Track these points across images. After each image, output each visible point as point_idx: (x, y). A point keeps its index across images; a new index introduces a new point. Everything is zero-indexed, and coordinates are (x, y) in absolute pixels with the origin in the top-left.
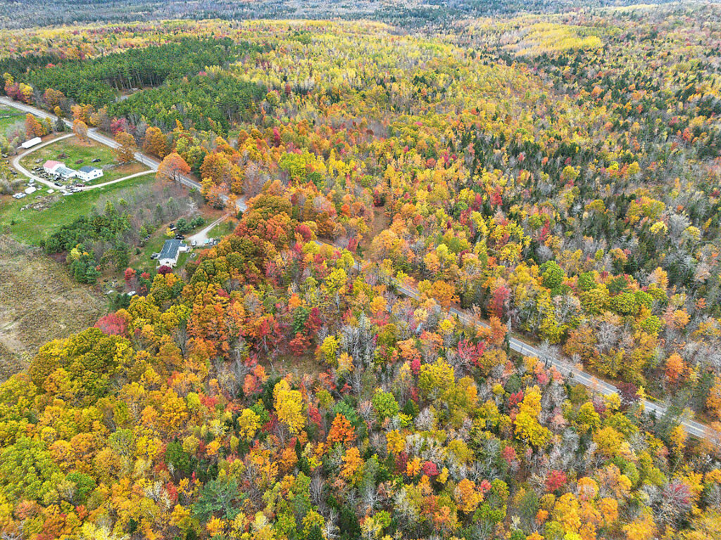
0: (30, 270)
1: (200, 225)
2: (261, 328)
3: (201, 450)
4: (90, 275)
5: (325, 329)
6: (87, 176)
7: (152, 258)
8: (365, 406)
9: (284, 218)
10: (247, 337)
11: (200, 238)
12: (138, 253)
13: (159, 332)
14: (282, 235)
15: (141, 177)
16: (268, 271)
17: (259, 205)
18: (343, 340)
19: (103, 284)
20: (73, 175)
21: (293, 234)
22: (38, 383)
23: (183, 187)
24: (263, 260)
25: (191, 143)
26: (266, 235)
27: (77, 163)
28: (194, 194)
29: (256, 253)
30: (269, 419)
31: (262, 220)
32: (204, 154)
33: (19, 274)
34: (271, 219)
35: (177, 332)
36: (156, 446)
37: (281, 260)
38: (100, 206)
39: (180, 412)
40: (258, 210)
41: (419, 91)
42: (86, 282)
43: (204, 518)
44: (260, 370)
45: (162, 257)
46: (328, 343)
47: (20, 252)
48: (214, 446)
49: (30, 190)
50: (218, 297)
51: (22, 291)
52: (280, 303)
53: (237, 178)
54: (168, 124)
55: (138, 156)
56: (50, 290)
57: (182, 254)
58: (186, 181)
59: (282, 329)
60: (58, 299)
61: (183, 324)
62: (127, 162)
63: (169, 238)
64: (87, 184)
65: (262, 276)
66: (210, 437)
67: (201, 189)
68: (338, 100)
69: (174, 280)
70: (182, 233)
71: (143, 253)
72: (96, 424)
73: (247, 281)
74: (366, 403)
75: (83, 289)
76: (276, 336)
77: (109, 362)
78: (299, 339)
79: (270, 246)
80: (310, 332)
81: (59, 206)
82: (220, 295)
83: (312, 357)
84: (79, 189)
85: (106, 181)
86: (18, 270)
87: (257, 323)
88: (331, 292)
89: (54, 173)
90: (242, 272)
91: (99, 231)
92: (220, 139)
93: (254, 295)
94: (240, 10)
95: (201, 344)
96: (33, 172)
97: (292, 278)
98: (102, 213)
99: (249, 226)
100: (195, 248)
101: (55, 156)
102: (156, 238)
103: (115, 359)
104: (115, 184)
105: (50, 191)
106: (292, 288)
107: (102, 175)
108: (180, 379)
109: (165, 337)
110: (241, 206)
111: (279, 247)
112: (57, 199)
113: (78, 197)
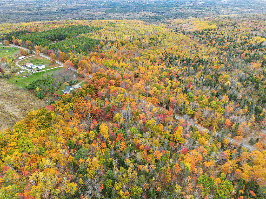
0: (23, 94)
1: (77, 82)
2: (96, 111)
3: (77, 142)
4: (42, 96)
5: (116, 111)
6: (40, 68)
7: (61, 92)
8: (128, 131)
9: (104, 79)
10: (92, 114)
11: (77, 86)
12: (57, 90)
13: (64, 111)
14: (103, 84)
15: (58, 68)
16: (99, 95)
17: (97, 75)
18: (122, 114)
19: (46, 99)
20: (36, 67)
21: (107, 84)
22: (28, 123)
23: (72, 71)
24: (97, 92)
25: (74, 57)
26: (98, 84)
27: (37, 64)
28: (75, 73)
29: (95, 89)
30: (98, 134)
31: (97, 79)
32: (78, 60)
33: (19, 96)
34: (100, 79)
35: (70, 111)
36: (64, 141)
37: (103, 91)
38: (45, 76)
39: (71, 133)
40: (96, 76)
41: (152, 42)
42: (40, 98)
43: (78, 159)
44: (95, 122)
45: (65, 91)
46: (117, 115)
47: (20, 89)
48: (81, 141)
49: (22, 71)
50: (83, 101)
51: (20, 101)
52: (102, 104)
53: (89, 68)
54: (67, 51)
55: (57, 62)
56: (29, 100)
57: (71, 91)
58: (72, 69)
59: (103, 112)
61: (72, 109)
62: (53, 63)
63: (67, 86)
64: (40, 70)
65: (97, 97)
66: (80, 139)
67: (77, 72)
68: (124, 45)
70: (71, 84)
71: (59, 90)
72: (45, 135)
73: (92, 97)
74: (128, 130)
75: (40, 100)
76: (101, 114)
77: (49, 119)
78: (108, 114)
79: (99, 87)
80: (112, 112)
81: (31, 76)
83: (112, 120)
84: (38, 71)
85: (46, 69)
86: (19, 94)
87: (95, 109)
88: (119, 101)
89: (29, 67)
90: (90, 94)
91: (44, 83)
92: (84, 56)
93: (93, 101)
94: (91, 17)
95: (77, 114)
96: (22, 66)
97: (106, 96)
98: (46, 78)
99: (93, 81)
100: (75, 89)
101: (30, 62)
102: (62, 86)
103: (51, 117)
104: (49, 70)
105: (28, 72)
106: (106, 99)
107: (45, 67)
108: (71, 124)
109: (66, 112)
110: (90, 76)
111: (102, 88)
112: (31, 74)
113: (37, 74)
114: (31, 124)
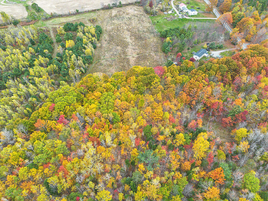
0: (152, 40)
1: (220, 48)
2: (213, 104)
4: (167, 50)
5: (245, 123)
6: (191, 13)
7: (192, 54)
8: (239, 175)
9: (262, 60)
10: (205, 104)
11: (216, 54)
12: (188, 49)
13: (172, 82)
14: (255, 67)
15: (210, 20)
16: (235, 81)
17: (254, 49)
18: (252, 136)
19: (169, 55)
20: (186, 11)
21: (261, 70)
23: (224, 29)
24: (236, 75)
25: (241, 10)
26: (247, 64)
27: (191, 7)
28: (227, 34)
29: (235, 70)
31: (249, 56)
32: (243, 17)
33: (148, 40)
34: (255, 58)
35: (178, 86)
37: (245, 79)
38: (187, 25)
39: (159, 116)
40: (251, 51)
42: (164, 52)
44: (200, 121)
45: (195, 54)
46: (242, 131)
47: (153, 33)
49: (170, 12)
50: (204, 81)
51: (145, 47)
52: (231, 98)
53: (252, 33)
55: (215, 10)
56: (153, 49)
57: (204, 57)
58: (227, 27)
59: (223, 110)
60: (153, 54)
61: (182, 84)
62: (209, 11)
63: (204, 48)
64: (189, 16)
65: (231, 82)
66: (162, 133)
67: (231, 33)
69: (192, 65)
70: (211, 48)
71: (190, 50)
73: (222, 81)
75: (162, 54)
76: (219, 112)
77: (149, 83)
78: (228, 120)
79: (244, 70)
80: (236, 120)
81: (175, 21)
82: (205, 81)
83: (230, 131)
84: (185, 17)
85: (196, 17)
86: (149, 38)
87: (213, 101)
88: (262, 108)
89: (181, 8)
90: (222, 75)
91: (180, 35)
92: (256, 12)
93: (221, 88)
95: (184, 96)
96: (175, 6)
97: (246, 90)
98: (186, 29)
99: (241, 56)
100: (211, 56)
101: (186, 2)
102: (199, 46)
103: (152, 83)
104: (199, 19)
105: (176, 15)
106: (241, 95)
107: (196, 14)
108: (167, 105)
109: (173, 85)
110: (244, 46)
111: (249, 73)
112: (176, 18)
113: (183, 20)
114: (129, 81)
